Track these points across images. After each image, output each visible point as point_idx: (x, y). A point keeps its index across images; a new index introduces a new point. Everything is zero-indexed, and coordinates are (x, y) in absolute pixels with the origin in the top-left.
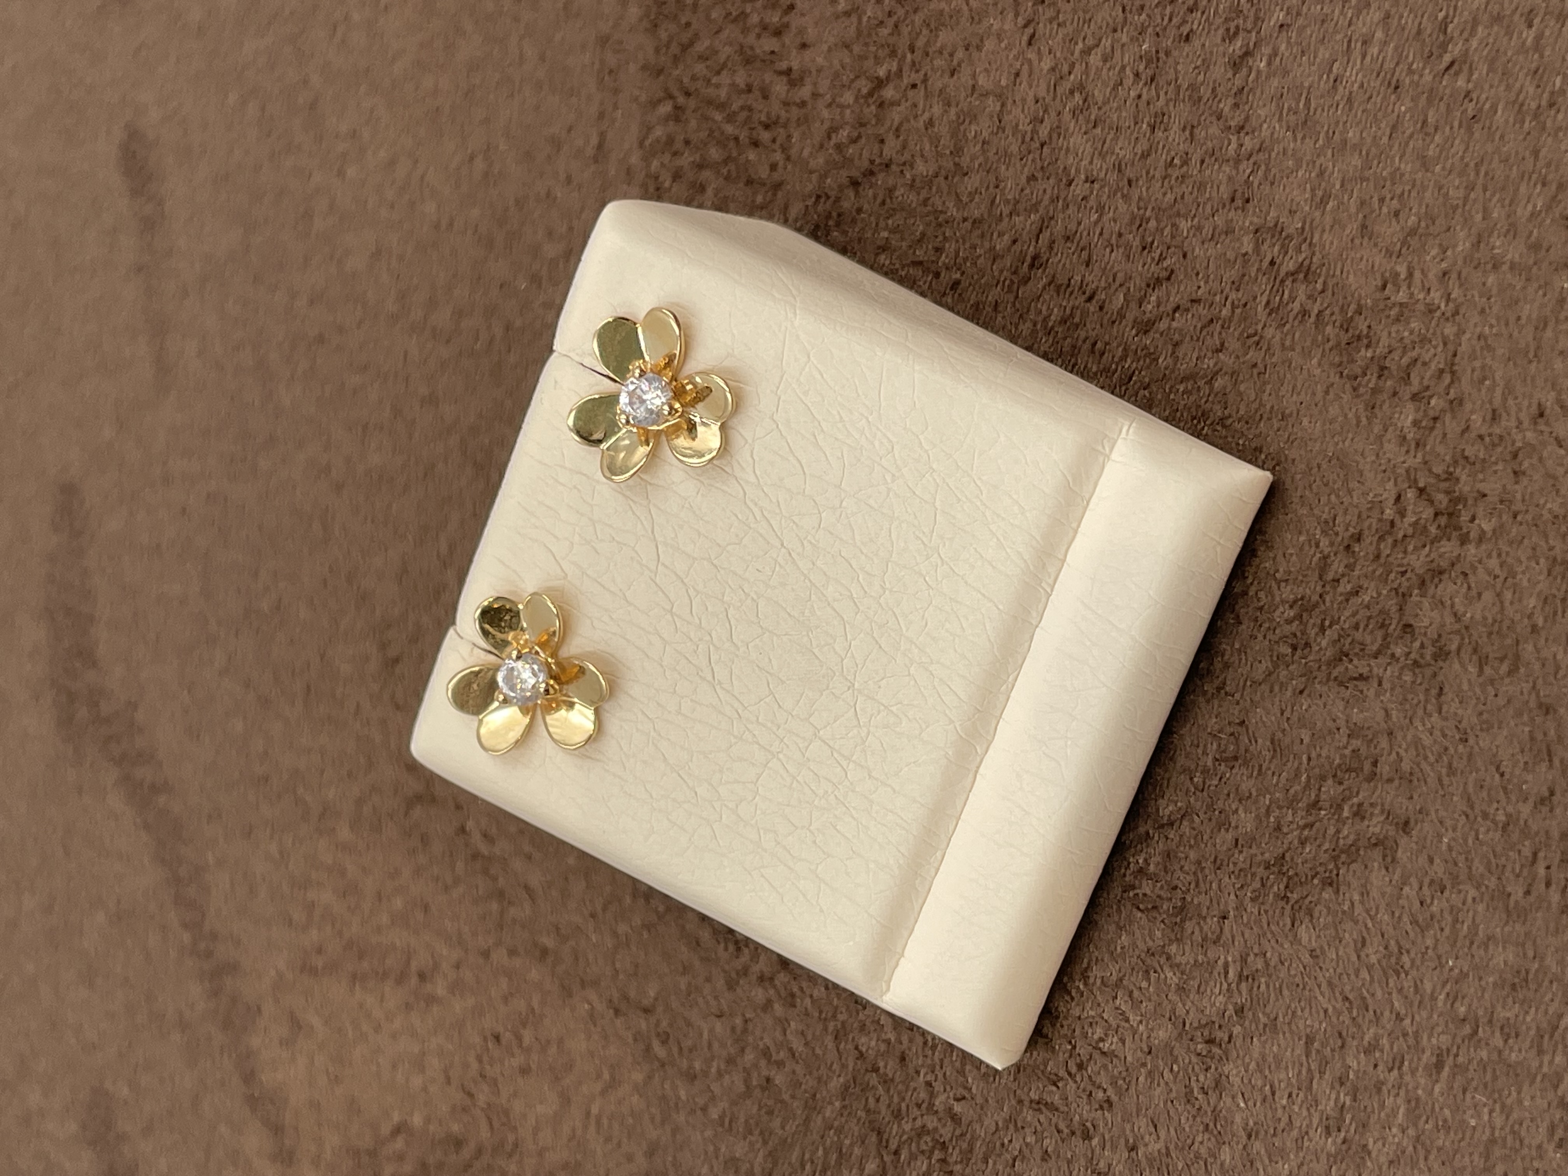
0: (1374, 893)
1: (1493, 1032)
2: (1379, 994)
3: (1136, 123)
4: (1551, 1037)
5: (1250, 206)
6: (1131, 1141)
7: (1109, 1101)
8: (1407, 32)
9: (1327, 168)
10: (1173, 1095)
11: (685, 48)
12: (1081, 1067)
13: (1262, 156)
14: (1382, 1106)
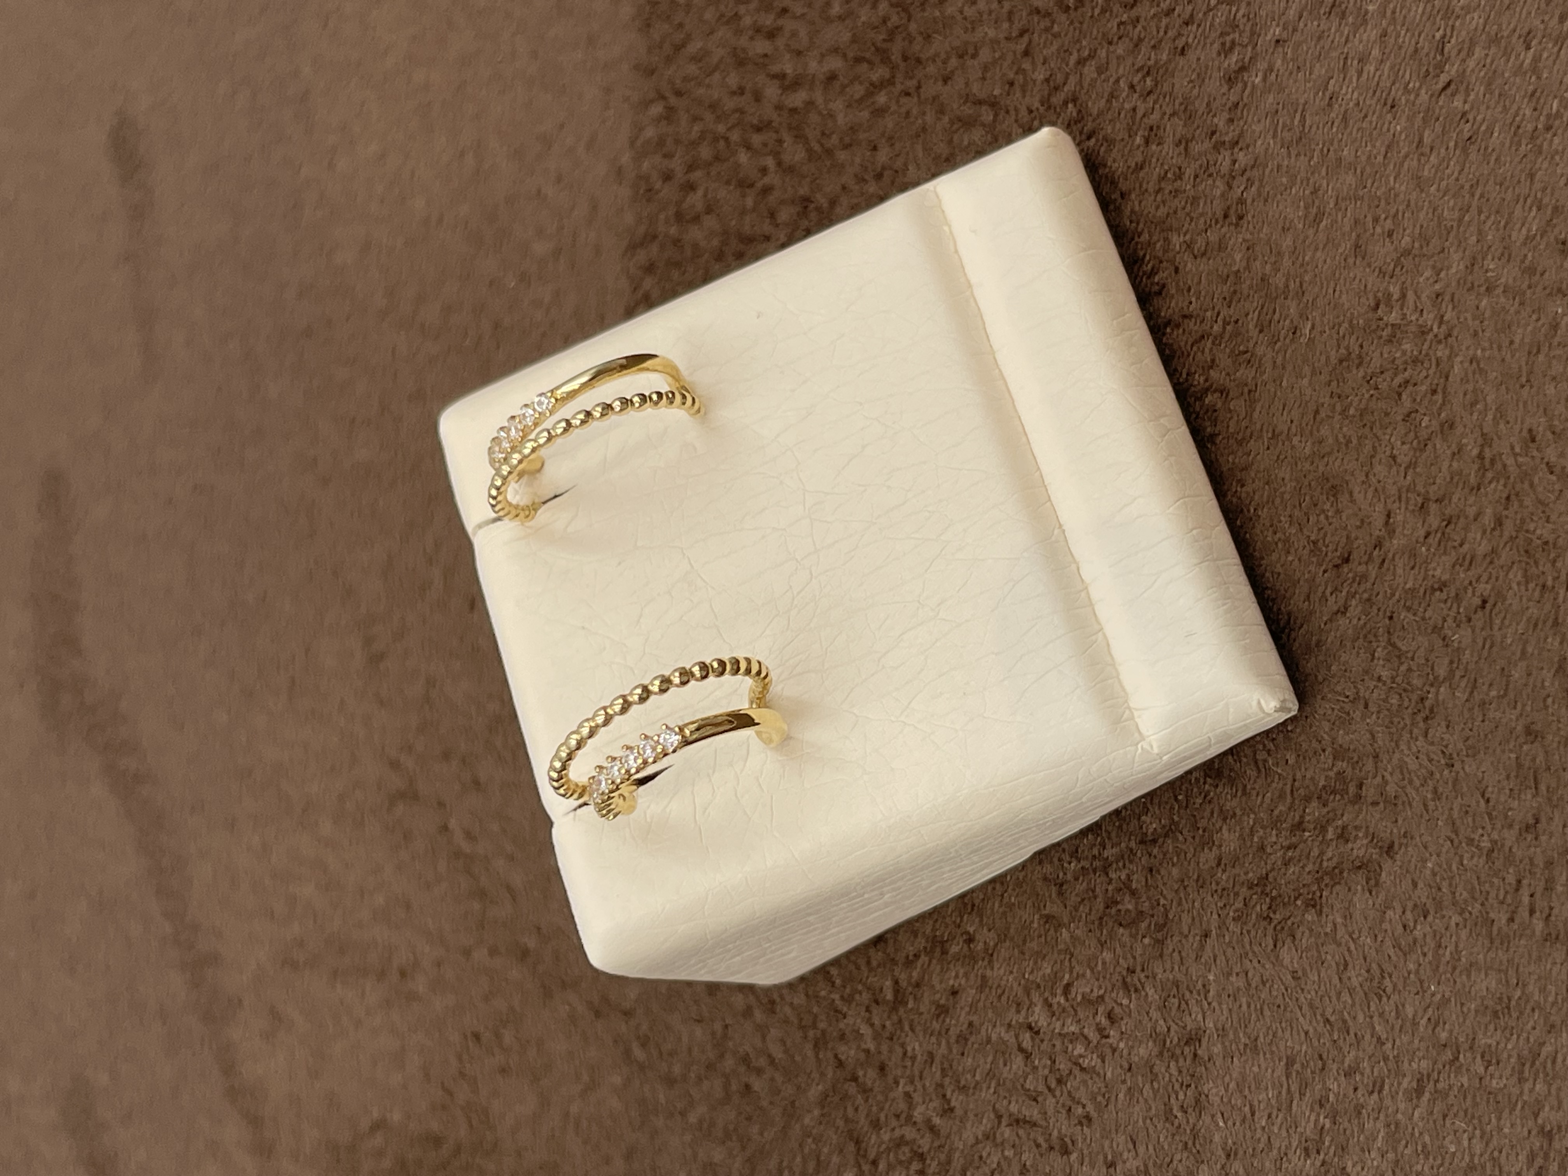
0: (1357, 915)
1: (1474, 1058)
2: (1361, 1018)
3: (1130, 136)
4: (1533, 1064)
5: (1244, 222)
6: (1110, 1157)
7: (1088, 1118)
8: (1403, 51)
9: (1320, 186)
10: (1153, 1111)
11: (679, 48)
12: (1059, 1081)
13: (1256, 173)
14: (1362, 1130)
